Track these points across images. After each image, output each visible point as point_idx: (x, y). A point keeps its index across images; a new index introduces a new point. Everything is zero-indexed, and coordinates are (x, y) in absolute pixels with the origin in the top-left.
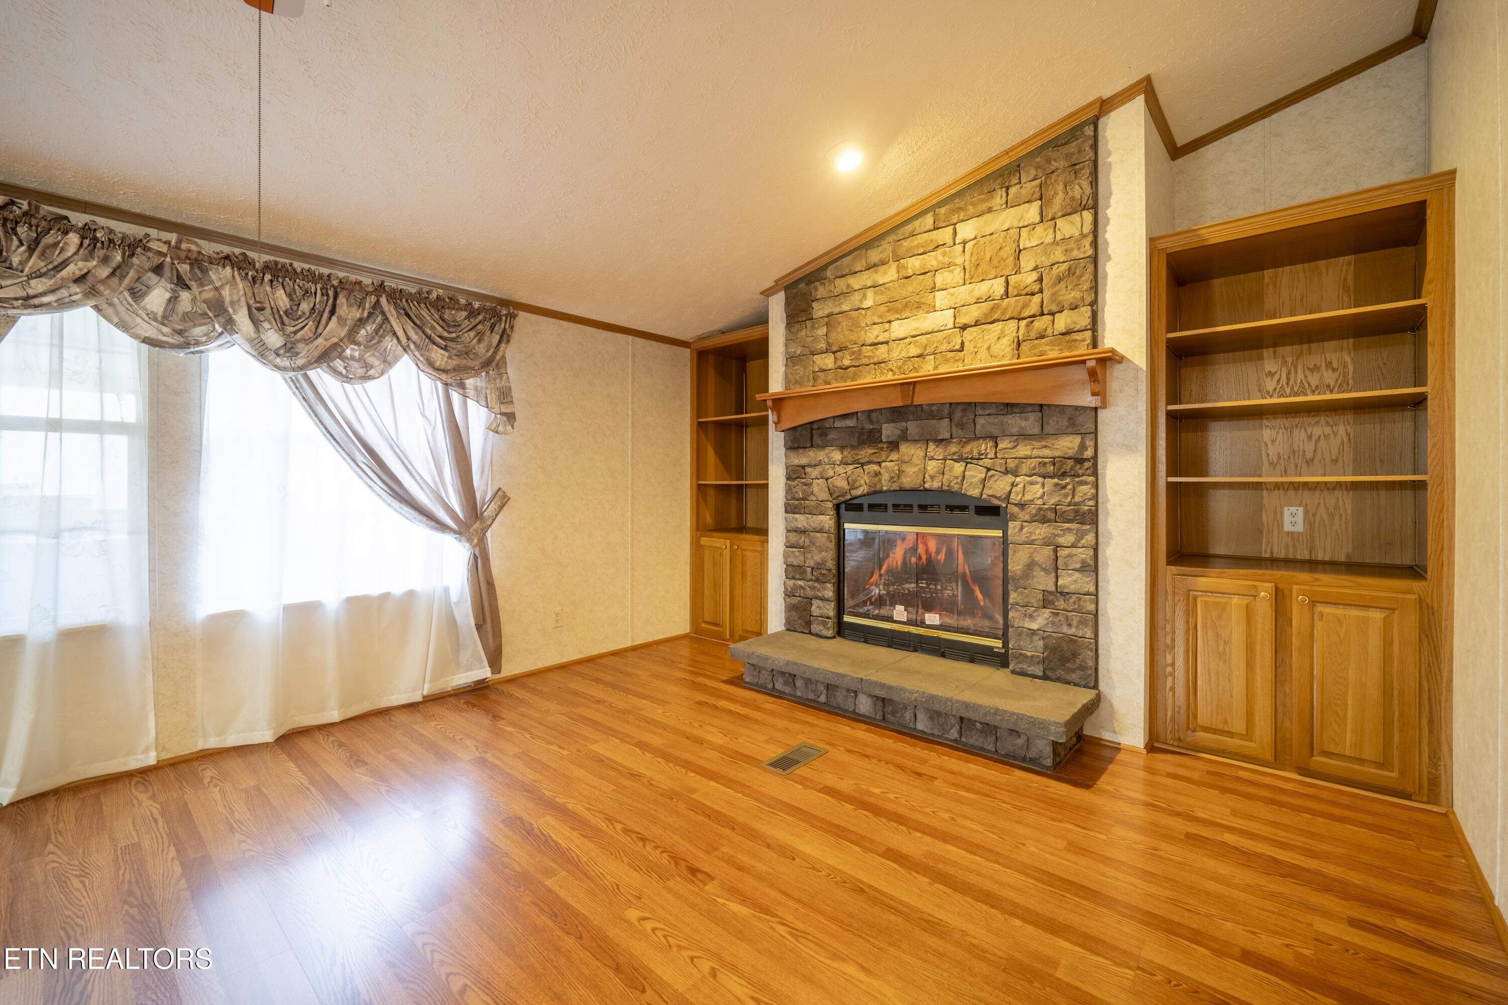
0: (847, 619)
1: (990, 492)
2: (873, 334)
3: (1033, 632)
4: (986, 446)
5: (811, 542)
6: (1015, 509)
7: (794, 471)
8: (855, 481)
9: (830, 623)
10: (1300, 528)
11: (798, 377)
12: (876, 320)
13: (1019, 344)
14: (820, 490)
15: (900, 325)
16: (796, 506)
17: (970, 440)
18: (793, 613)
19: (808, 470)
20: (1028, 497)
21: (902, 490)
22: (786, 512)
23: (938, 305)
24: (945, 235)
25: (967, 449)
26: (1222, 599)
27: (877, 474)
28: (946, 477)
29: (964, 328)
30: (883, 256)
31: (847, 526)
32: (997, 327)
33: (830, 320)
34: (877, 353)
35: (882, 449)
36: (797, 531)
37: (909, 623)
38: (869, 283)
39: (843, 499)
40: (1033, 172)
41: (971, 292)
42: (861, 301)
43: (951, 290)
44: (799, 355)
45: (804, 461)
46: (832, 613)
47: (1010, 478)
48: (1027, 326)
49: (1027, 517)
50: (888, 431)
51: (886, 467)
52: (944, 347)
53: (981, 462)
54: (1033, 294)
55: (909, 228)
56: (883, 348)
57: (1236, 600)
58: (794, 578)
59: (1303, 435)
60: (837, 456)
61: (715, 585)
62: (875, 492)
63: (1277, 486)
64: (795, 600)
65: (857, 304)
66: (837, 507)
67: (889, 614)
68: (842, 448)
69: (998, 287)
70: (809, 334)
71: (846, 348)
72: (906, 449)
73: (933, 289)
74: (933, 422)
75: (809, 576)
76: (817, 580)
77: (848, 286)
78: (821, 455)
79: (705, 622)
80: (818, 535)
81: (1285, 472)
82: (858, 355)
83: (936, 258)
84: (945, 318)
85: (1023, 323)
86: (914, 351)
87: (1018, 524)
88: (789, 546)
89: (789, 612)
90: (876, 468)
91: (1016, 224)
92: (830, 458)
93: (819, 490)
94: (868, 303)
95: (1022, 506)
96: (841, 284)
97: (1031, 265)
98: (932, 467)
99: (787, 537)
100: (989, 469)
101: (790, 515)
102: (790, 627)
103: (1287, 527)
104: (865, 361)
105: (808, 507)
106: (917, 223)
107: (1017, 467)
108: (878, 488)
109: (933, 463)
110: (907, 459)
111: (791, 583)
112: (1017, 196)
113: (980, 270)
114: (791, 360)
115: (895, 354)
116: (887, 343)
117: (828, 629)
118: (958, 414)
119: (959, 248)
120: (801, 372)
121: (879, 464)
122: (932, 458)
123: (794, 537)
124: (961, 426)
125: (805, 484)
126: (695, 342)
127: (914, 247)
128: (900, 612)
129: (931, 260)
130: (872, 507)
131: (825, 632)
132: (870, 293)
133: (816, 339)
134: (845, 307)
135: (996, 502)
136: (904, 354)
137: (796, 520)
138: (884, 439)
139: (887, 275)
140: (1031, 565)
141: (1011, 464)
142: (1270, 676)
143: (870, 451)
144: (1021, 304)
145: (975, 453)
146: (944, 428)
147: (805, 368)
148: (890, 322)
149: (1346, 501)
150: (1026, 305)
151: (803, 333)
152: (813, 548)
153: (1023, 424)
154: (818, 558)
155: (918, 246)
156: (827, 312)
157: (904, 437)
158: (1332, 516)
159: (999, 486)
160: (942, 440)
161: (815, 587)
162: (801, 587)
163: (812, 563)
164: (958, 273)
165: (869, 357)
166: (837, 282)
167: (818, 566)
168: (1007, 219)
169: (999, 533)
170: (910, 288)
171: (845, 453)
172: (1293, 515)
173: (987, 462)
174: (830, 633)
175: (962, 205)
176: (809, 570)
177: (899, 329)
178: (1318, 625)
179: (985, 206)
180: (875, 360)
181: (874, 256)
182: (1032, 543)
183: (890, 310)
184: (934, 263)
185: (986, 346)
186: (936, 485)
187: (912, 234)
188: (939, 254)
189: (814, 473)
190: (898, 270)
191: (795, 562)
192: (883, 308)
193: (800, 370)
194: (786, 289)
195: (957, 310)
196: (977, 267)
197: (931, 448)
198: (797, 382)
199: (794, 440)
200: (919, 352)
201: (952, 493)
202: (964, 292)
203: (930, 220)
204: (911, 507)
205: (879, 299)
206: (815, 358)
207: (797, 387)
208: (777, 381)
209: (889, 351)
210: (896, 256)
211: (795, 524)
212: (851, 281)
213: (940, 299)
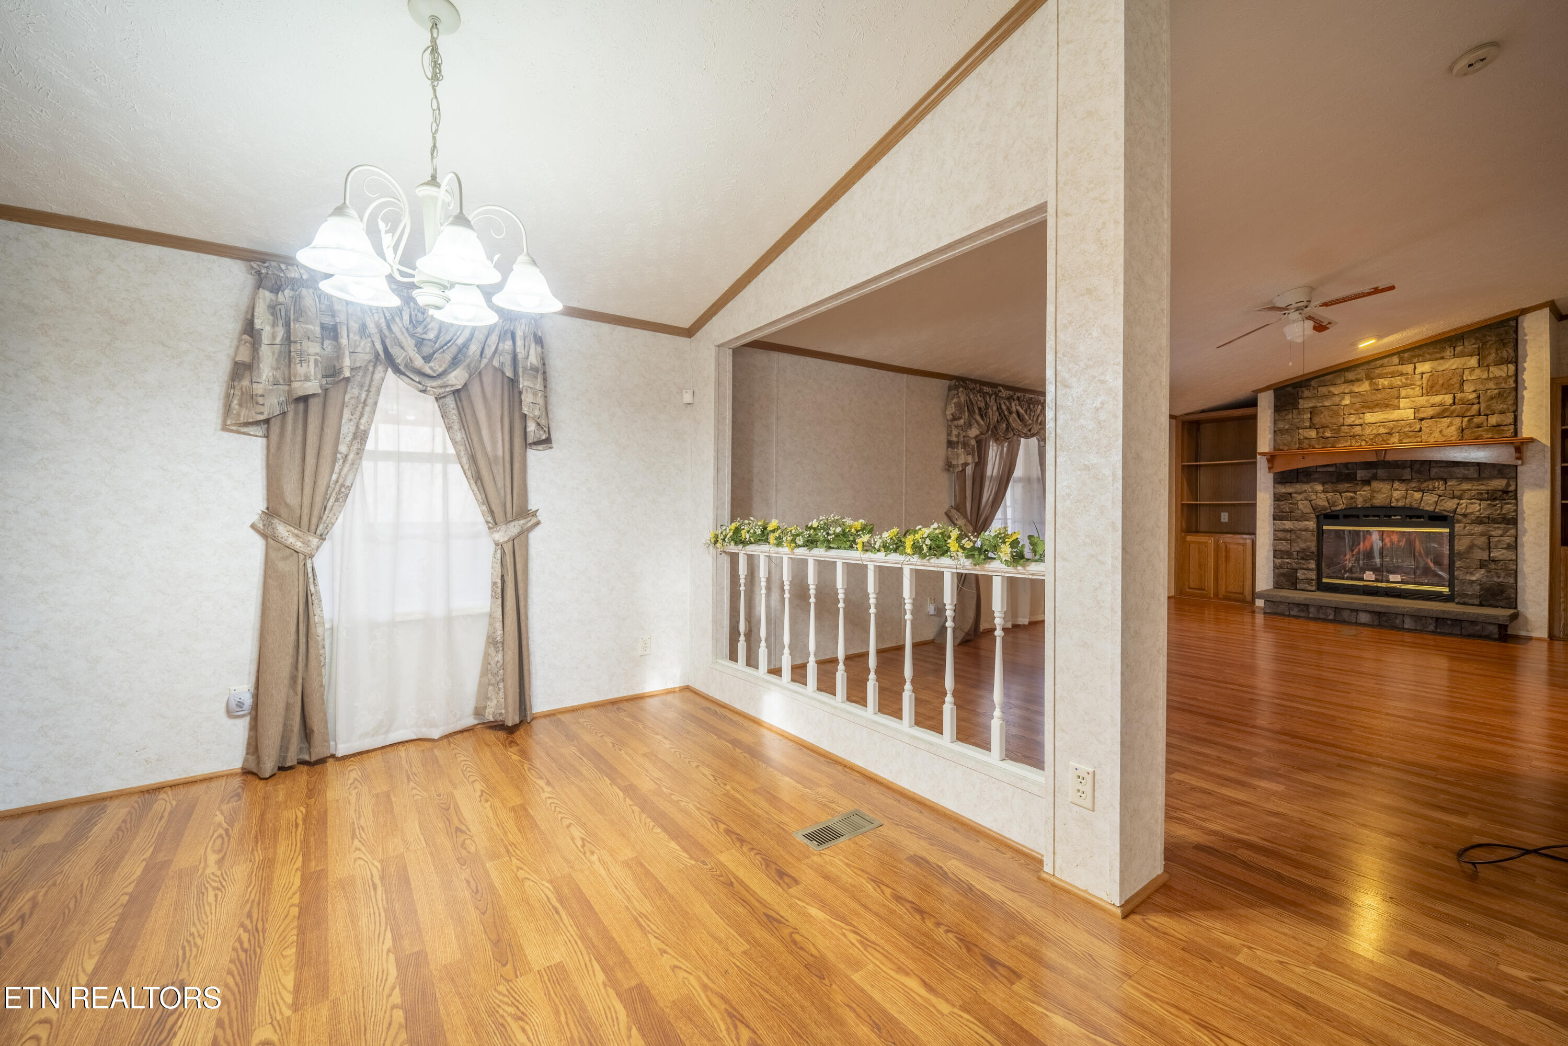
0: (1324, 580)
1: (1442, 508)
2: (1351, 420)
3: (1473, 582)
4: (1439, 484)
5: (1297, 537)
6: (1460, 517)
7: (1282, 496)
8: (1334, 502)
9: (1314, 583)
11: (1285, 442)
12: (1352, 412)
13: (1463, 430)
15: (1372, 416)
16: (1284, 516)
17: (1426, 480)
18: (1282, 578)
19: (1294, 495)
20: (1469, 511)
21: (1373, 507)
22: (1274, 519)
23: (1402, 405)
24: (1409, 368)
25: (1425, 484)
27: (1352, 498)
28: (1408, 500)
29: (1422, 419)
30: (1358, 376)
31: (1325, 527)
32: (1447, 421)
33: (1313, 411)
34: (1353, 430)
35: (1357, 484)
36: (1284, 531)
37: (1377, 580)
38: (1347, 391)
39: (1324, 512)
40: (1473, 341)
41: (1427, 400)
42: (1341, 401)
43: (1413, 399)
44: (1286, 429)
45: (1290, 490)
46: (1314, 577)
47: (1456, 501)
48: (1469, 421)
49: (1469, 521)
50: (1361, 474)
51: (1361, 494)
52: (1407, 429)
53: (1434, 492)
54: (1473, 404)
55: (1379, 363)
56: (1358, 428)
58: (1282, 558)
60: (1319, 488)
61: (1200, 566)
62: (1350, 508)
64: (1282, 571)
65: (1337, 402)
66: (1317, 517)
67: (1362, 576)
68: (1323, 484)
69: (1448, 399)
70: (1294, 417)
71: (1327, 427)
72: (1375, 485)
73: (1399, 397)
74: (1398, 470)
75: (1295, 556)
76: (1303, 559)
77: (1329, 392)
78: (1306, 487)
79: (1190, 588)
80: (1303, 533)
82: (1337, 431)
83: (1401, 381)
84: (1410, 414)
85: (1466, 419)
86: (1382, 430)
87: (1462, 525)
88: (1276, 539)
89: (1276, 577)
90: (1352, 495)
91: (1461, 366)
92: (1313, 489)
93: (1304, 507)
94: (1346, 402)
95: (1465, 515)
96: (1323, 390)
97: (1472, 389)
98: (1396, 494)
99: (1274, 534)
100: (1440, 496)
101: (1277, 522)
102: (1278, 585)
104: (1342, 434)
105: (1294, 517)
106: (1386, 360)
107: (1461, 495)
108: (1354, 505)
109: (1398, 492)
110: (1377, 490)
111: (1278, 561)
112: (1461, 352)
113: (1434, 389)
114: (1278, 431)
115: (1368, 431)
116: (1361, 425)
117: (1312, 586)
118: (1417, 466)
119: (1418, 377)
120: (1289, 438)
121: (1355, 493)
122: (1397, 490)
123: (1280, 535)
124: (1419, 472)
125: (1291, 504)
127: (1384, 374)
128: (1369, 575)
129: (1397, 381)
130: (1346, 516)
131: (1310, 588)
132: (1348, 397)
133: (1303, 420)
134: (1326, 404)
135: (1446, 513)
136: (1375, 432)
137: (1284, 524)
138: (1358, 478)
139: (1365, 387)
140: (1471, 547)
141: (1457, 493)
143: (1347, 485)
144: (1464, 409)
145: (1431, 487)
146: (1407, 474)
147: (1292, 436)
148: (1364, 413)
150: (1468, 410)
151: (1290, 416)
152: (1299, 540)
153: (1466, 472)
154: (1303, 545)
155: (1387, 373)
156: (1311, 405)
157: (1375, 477)
159: (1449, 505)
160: (1404, 480)
161: (1300, 563)
162: (1288, 563)
163: (1298, 549)
164: (1418, 390)
165: (1346, 433)
166: (1320, 389)
167: (1304, 550)
168: (1452, 364)
169: (1447, 530)
170: (1379, 396)
171: (1326, 486)
173: (1439, 492)
174: (1314, 588)
175: (1421, 353)
176: (1295, 553)
177: (1369, 417)
179: (1438, 356)
180: (1352, 434)
181: (1350, 376)
182: (1472, 535)
183: (1363, 407)
184: (1399, 383)
185: (1438, 430)
186: (1400, 504)
187: (1382, 366)
188: (1403, 378)
189: (1299, 497)
190: (1370, 386)
191: (1283, 549)
192: (1358, 406)
193: (1287, 438)
194: (1275, 390)
195: (1416, 410)
196: (1432, 387)
197: (1396, 484)
198: (1284, 444)
199: (1282, 478)
200: (1387, 431)
201: (1411, 508)
202: (1422, 400)
203: (1396, 360)
204: (1379, 516)
205: (1355, 400)
206: (1300, 431)
207: (1286, 448)
208: (1265, 443)
209: (1362, 430)
210: (1369, 378)
211: (1282, 527)
212: (1332, 389)
213: (1403, 403)
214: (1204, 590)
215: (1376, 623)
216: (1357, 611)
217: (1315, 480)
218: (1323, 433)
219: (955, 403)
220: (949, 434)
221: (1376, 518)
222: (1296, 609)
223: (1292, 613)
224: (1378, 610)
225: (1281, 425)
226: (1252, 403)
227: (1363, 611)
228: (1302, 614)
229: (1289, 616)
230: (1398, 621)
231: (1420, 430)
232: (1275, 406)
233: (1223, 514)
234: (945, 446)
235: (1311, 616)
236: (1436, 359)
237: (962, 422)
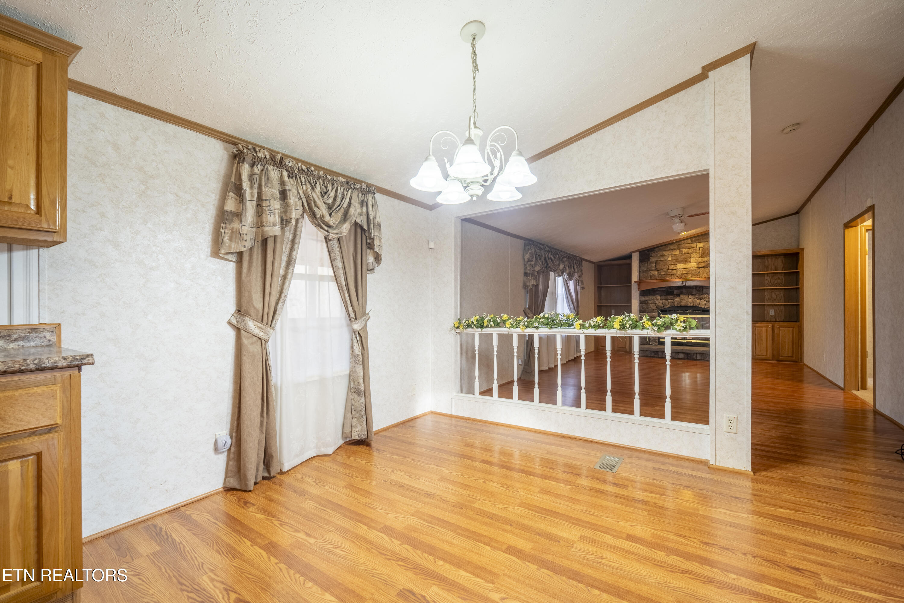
0: (661, 340)
2: (672, 267)
4: (706, 296)
7: (643, 302)
8: (665, 304)
9: (657, 341)
10: (773, 314)
12: (672, 263)
14: (653, 306)
16: (644, 311)
17: (701, 294)
19: (648, 301)
21: (681, 306)
22: (640, 312)
23: (692, 261)
24: (694, 245)
25: (701, 296)
26: (761, 328)
27: (672, 302)
28: (695, 303)
29: (700, 268)
30: (675, 248)
33: (656, 262)
34: (673, 272)
35: (675, 296)
38: (670, 254)
39: (661, 309)
41: (702, 260)
42: (668, 258)
43: (696, 259)
44: (645, 270)
45: (647, 299)
50: (676, 292)
51: (676, 301)
52: (694, 272)
55: (683, 242)
56: (675, 271)
57: (764, 328)
59: (774, 294)
60: (659, 298)
63: (768, 305)
65: (666, 259)
66: (658, 311)
70: (648, 265)
71: (662, 270)
72: (682, 296)
73: (691, 258)
74: (691, 290)
77: (663, 254)
78: (654, 297)
81: (770, 302)
82: (667, 272)
84: (694, 265)
86: (684, 272)
90: (672, 301)
92: (656, 298)
94: (670, 259)
96: (660, 253)
98: (690, 300)
103: (770, 314)
104: (668, 274)
105: (648, 311)
106: (686, 241)
108: (673, 306)
110: (682, 299)
114: (641, 271)
115: (678, 272)
118: (698, 288)
119: (698, 249)
121: (674, 300)
124: (699, 291)
125: (647, 305)
126: (596, 263)
129: (690, 250)
130: (670, 311)
132: (670, 257)
133: (652, 267)
134: (662, 259)
136: (681, 273)
138: (675, 293)
139: (677, 252)
142: (771, 343)
143: (670, 297)
145: (703, 298)
146: (694, 292)
147: (647, 274)
148: (677, 264)
149: (783, 308)
151: (646, 264)
155: (686, 247)
156: (655, 260)
157: (682, 293)
158: (780, 311)
160: (693, 294)
164: (698, 255)
165: (670, 273)
170: (683, 257)
171: (662, 297)
172: (772, 311)
173: (706, 300)
174: (657, 344)
175: (699, 239)
177: (679, 266)
178: (781, 332)
179: (706, 240)
181: (671, 247)
183: (677, 261)
186: (692, 305)
187: (684, 243)
188: (692, 249)
189: (650, 302)
190: (680, 252)
192: (674, 261)
193: (645, 274)
194: (640, 252)
195: (698, 263)
196: (703, 254)
197: (690, 296)
198: (644, 277)
199: (643, 293)
200: (686, 272)
201: (696, 307)
202: (700, 259)
203: (689, 241)
204: (683, 310)
205: (673, 258)
206: (651, 271)
207: (645, 279)
208: (635, 276)
209: (676, 272)
210: (679, 248)
212: (664, 253)
213: (693, 260)
215: (686, 358)
216: (678, 353)
217: (657, 294)
218: (661, 273)
219: (530, 253)
220: (525, 269)
221: (682, 311)
222: (653, 354)
223: (652, 355)
224: (687, 352)
225: (643, 268)
226: (629, 257)
227: (681, 353)
228: (656, 356)
229: (650, 357)
230: (694, 356)
231: (699, 273)
232: (640, 260)
233: (612, 310)
234: (523, 275)
235: (659, 356)
236: (705, 242)
237: (533, 263)
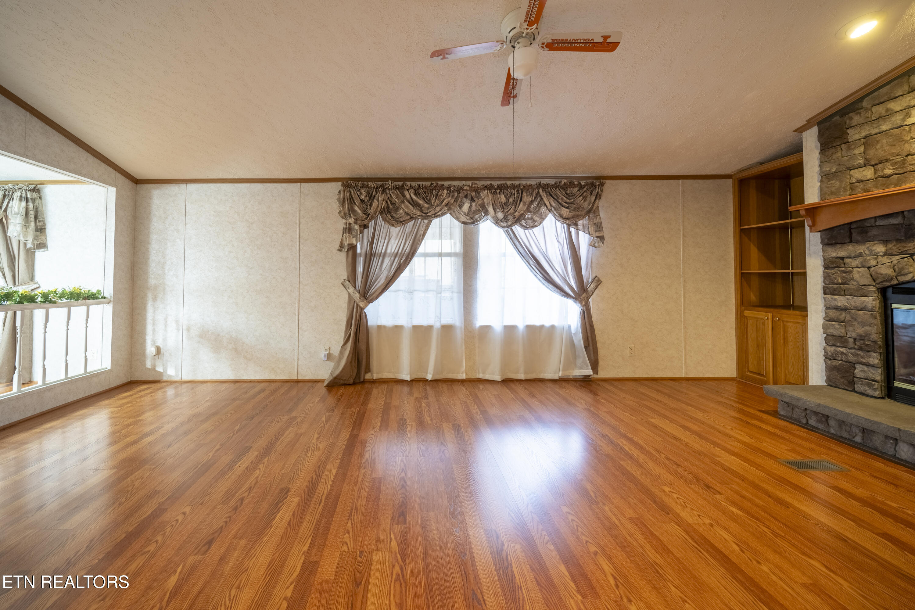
0: (897, 384)
5: (852, 318)
7: (832, 262)
8: (902, 269)
9: (879, 386)
11: (833, 189)
16: (835, 290)
18: (835, 373)
19: (847, 260)
22: (825, 293)
31: (894, 306)
33: (868, 141)
36: (836, 308)
39: (888, 284)
42: (904, 120)
44: (835, 172)
45: (842, 254)
46: (879, 378)
58: (834, 345)
60: (880, 248)
61: (758, 346)
64: (836, 363)
65: (899, 123)
66: (880, 291)
68: (885, 243)
71: (887, 160)
75: (851, 344)
76: (861, 349)
77: (888, 110)
78: (861, 248)
79: (751, 372)
80: (861, 312)
82: (902, 164)
88: (828, 319)
89: (830, 371)
92: (872, 251)
93: (861, 276)
96: (879, 110)
99: (826, 313)
101: (829, 296)
102: (831, 383)
104: (908, 168)
105: (848, 290)
111: (831, 349)
114: (825, 177)
117: (876, 390)
120: (838, 185)
123: (833, 314)
125: (845, 272)
126: (737, 173)
131: (871, 393)
133: (852, 158)
134: (884, 128)
137: (836, 300)
151: (839, 154)
152: (855, 323)
154: (861, 331)
156: (864, 134)
161: (859, 355)
162: (843, 353)
163: (854, 335)
166: (874, 109)
171: (890, 246)
174: (879, 394)
176: (851, 340)
189: (854, 263)
191: (835, 333)
193: (835, 184)
194: (820, 123)
199: (831, 238)
206: (852, 172)
207: (833, 197)
211: (833, 304)
212: (893, 105)
214: (762, 375)
217: (873, 239)
218: (883, 170)
225: (829, 168)
232: (821, 145)
